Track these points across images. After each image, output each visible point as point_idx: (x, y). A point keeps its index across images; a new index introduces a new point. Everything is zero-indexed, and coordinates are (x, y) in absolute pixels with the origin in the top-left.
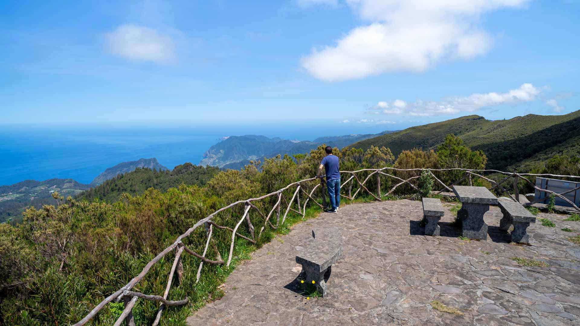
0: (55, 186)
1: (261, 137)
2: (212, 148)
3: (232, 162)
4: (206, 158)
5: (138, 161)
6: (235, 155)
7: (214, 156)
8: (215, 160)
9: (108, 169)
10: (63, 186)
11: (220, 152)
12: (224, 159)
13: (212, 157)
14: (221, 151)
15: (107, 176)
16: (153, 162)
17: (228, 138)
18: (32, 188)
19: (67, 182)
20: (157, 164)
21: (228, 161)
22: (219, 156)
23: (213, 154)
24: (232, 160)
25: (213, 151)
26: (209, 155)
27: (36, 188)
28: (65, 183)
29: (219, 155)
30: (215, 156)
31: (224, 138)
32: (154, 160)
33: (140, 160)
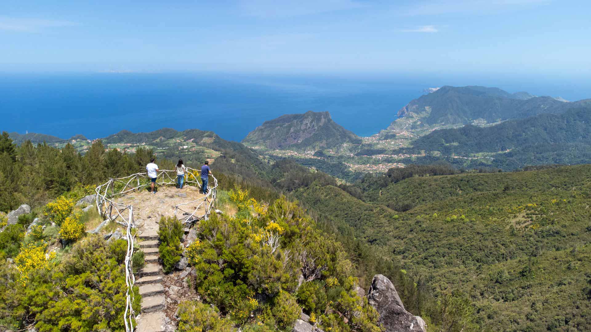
0: (192, 140)
1: (496, 89)
2: (413, 103)
3: (444, 127)
4: (402, 117)
5: (304, 115)
6: (449, 116)
7: (414, 115)
8: (415, 122)
9: (266, 123)
10: (200, 141)
11: (425, 110)
12: (431, 120)
13: (412, 117)
14: (427, 108)
15: (264, 131)
16: (325, 118)
17: (439, 90)
18: (168, 139)
19: (207, 136)
20: (329, 120)
21: (437, 125)
22: (422, 116)
23: (414, 112)
24: (443, 123)
25: (414, 107)
26: (406, 113)
27: (171, 140)
28: (204, 137)
29: (424, 115)
30: (416, 115)
31: (430, 89)
32: (327, 115)
33: (307, 113)
